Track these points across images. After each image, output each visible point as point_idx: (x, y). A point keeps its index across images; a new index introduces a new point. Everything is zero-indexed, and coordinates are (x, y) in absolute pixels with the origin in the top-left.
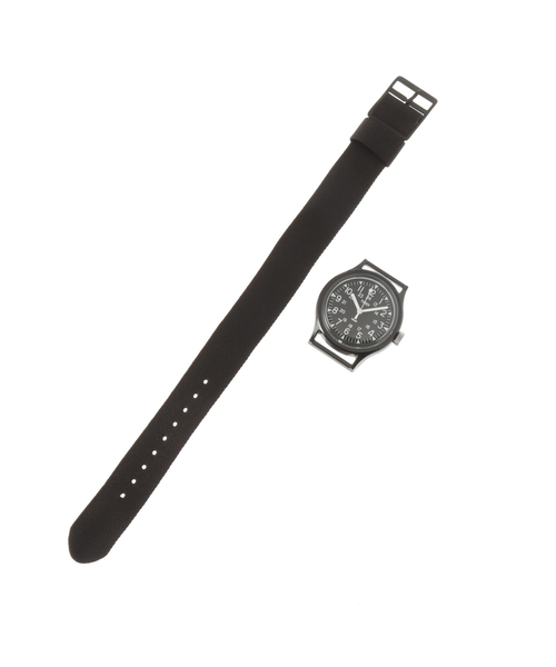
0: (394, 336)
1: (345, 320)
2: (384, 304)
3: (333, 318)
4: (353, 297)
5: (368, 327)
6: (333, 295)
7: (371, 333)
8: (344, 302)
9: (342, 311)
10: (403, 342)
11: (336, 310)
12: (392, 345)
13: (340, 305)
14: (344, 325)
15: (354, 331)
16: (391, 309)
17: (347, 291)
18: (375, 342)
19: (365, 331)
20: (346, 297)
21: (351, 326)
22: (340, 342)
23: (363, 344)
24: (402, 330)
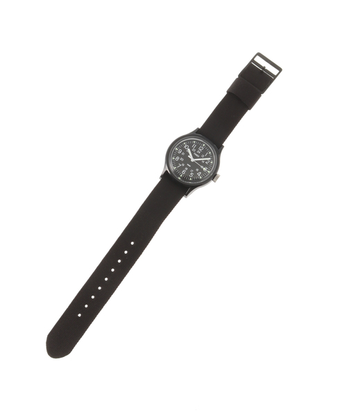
0: (214, 176)
1: (183, 165)
2: (208, 156)
3: (176, 163)
4: (189, 150)
5: (197, 170)
6: (177, 149)
7: (199, 174)
8: (183, 154)
9: (182, 159)
10: (219, 180)
11: (178, 158)
12: (212, 182)
13: (180, 156)
14: (182, 168)
15: (188, 172)
16: (212, 159)
17: (185, 147)
18: (201, 180)
19: (195, 173)
20: (185, 151)
21: (187, 169)
22: (179, 178)
23: (193, 180)
24: (218, 173)
